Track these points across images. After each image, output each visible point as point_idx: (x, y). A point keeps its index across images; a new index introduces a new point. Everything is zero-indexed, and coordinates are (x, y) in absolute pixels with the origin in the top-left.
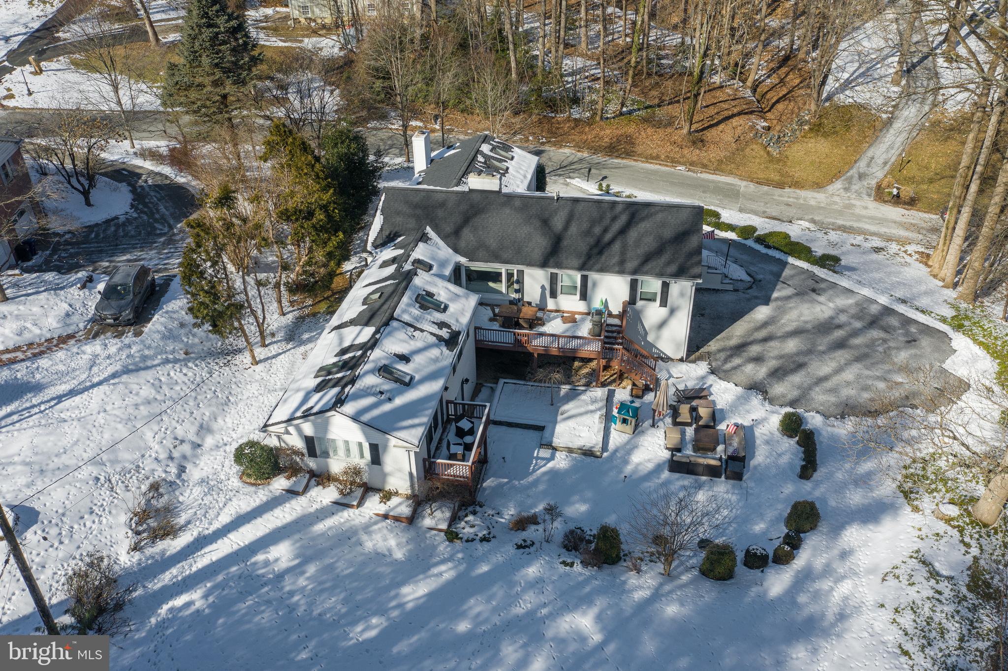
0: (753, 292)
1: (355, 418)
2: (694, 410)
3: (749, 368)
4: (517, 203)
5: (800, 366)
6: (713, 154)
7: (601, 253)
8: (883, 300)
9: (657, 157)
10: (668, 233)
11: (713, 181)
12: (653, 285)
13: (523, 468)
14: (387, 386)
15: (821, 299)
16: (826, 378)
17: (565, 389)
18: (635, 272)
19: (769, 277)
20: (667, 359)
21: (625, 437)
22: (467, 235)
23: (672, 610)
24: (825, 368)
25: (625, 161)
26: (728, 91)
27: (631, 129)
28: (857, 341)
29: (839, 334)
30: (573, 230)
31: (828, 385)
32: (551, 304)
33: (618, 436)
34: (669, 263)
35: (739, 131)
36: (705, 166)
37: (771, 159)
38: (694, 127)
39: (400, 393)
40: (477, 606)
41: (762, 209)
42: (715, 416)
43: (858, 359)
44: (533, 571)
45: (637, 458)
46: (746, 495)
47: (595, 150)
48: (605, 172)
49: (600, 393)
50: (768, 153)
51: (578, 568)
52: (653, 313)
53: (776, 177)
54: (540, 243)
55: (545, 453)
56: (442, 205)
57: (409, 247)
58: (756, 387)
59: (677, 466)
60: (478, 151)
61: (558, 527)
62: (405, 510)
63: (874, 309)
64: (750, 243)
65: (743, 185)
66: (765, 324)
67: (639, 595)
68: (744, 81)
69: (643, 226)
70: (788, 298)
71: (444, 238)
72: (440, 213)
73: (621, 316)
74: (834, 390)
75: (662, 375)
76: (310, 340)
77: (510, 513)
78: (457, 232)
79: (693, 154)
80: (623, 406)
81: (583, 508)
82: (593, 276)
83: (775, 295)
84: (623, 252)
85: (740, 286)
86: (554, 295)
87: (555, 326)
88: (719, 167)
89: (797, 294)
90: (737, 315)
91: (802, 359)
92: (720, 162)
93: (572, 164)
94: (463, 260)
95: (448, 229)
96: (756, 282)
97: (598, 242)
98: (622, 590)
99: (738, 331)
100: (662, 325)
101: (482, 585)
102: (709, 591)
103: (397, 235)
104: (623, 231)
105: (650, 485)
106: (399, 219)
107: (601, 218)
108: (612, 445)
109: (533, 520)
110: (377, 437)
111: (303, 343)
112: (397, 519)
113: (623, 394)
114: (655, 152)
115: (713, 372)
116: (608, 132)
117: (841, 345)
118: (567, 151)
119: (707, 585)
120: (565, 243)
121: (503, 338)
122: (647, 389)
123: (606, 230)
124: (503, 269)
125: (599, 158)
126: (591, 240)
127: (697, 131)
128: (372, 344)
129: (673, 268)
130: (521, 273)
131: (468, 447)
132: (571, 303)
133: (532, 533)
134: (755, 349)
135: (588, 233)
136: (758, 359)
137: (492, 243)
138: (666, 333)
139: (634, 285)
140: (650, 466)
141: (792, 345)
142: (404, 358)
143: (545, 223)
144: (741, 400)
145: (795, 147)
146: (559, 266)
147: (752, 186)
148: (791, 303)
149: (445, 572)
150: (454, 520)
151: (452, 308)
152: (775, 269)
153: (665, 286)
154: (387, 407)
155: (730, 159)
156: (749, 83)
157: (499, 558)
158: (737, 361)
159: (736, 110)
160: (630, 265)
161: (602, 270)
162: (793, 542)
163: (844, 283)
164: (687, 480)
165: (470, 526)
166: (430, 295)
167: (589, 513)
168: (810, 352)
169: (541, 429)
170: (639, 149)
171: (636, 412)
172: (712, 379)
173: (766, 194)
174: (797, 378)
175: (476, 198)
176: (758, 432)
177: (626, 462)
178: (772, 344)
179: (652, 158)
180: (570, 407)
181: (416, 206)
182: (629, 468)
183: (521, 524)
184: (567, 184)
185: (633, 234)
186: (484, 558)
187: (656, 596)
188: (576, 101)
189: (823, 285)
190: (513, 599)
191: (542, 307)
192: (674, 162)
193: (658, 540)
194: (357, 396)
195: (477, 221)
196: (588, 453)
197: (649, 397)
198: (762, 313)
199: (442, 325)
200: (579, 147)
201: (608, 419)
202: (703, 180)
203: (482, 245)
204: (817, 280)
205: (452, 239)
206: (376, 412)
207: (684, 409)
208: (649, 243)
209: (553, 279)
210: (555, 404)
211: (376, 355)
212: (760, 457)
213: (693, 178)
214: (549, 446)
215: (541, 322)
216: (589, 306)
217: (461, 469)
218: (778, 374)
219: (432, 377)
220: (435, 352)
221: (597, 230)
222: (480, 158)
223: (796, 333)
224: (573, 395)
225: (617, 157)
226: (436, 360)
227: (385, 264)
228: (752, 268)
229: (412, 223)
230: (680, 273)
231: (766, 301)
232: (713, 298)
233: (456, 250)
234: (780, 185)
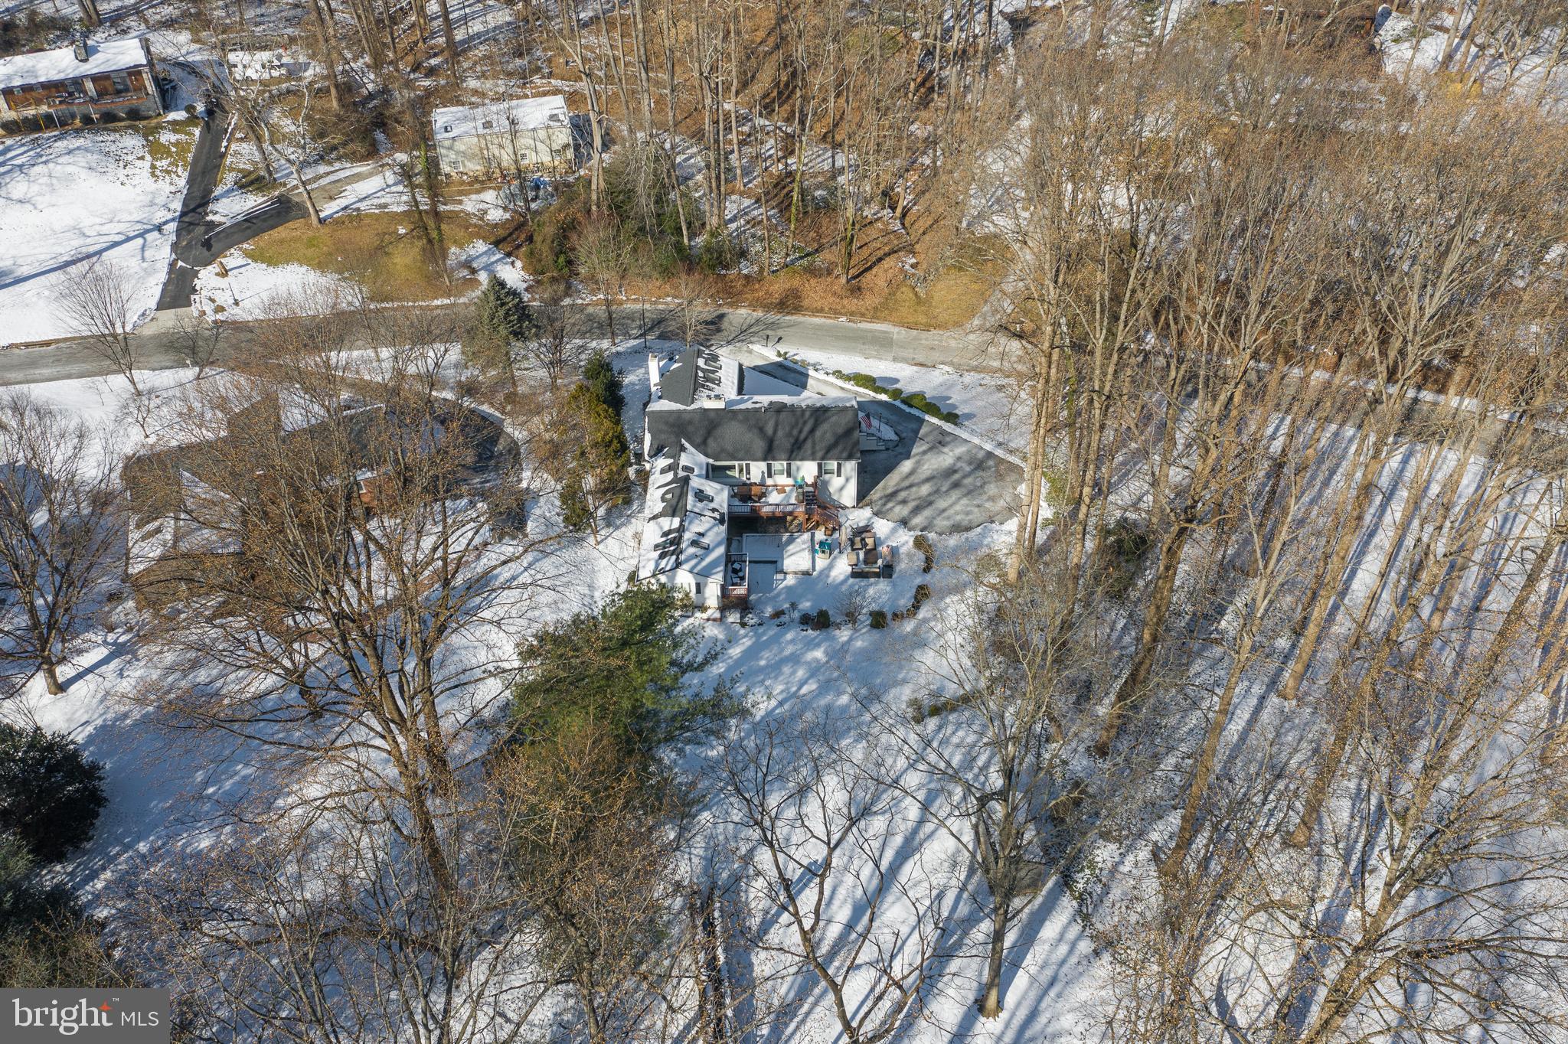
0: (899, 449)
1: (691, 571)
2: (863, 539)
3: (898, 509)
4: (740, 417)
5: (930, 503)
6: (870, 301)
7: (799, 448)
8: (988, 447)
9: (822, 310)
10: (840, 431)
11: (871, 331)
12: (833, 465)
13: (769, 586)
14: (699, 551)
15: (946, 450)
16: (944, 510)
17: (786, 536)
18: (823, 459)
19: (911, 435)
20: (844, 508)
21: (827, 562)
22: (711, 442)
23: (859, 644)
24: (942, 504)
25: (794, 317)
26: (879, 225)
27: (796, 282)
28: (968, 481)
29: (956, 476)
30: (780, 433)
31: (945, 514)
32: (769, 482)
33: (821, 562)
34: (841, 452)
35: (890, 275)
36: (863, 315)
37: (919, 300)
38: (852, 272)
39: (706, 555)
40: (766, 654)
41: (911, 356)
42: (877, 542)
43: (965, 495)
44: (789, 636)
45: (834, 573)
46: (894, 586)
47: (767, 308)
48: (780, 333)
49: (806, 536)
50: (916, 294)
51: (810, 632)
52: (835, 483)
53: (922, 319)
54: (759, 445)
55: (780, 576)
56: (690, 422)
57: (676, 456)
58: (904, 522)
59: (855, 575)
60: (698, 368)
61: (796, 615)
62: (717, 615)
63: (981, 455)
64: (898, 403)
65: (897, 332)
66: (912, 473)
67: (845, 639)
68: (893, 208)
69: (825, 427)
70: (924, 453)
71: (696, 447)
72: (691, 429)
73: (815, 485)
74: (948, 518)
75: (842, 520)
76: (623, 525)
77: (769, 611)
78: (704, 442)
79: (852, 304)
80: (822, 544)
81: (808, 604)
82: (795, 464)
83: (915, 451)
84: (813, 447)
85: (891, 445)
86: (770, 476)
87: (774, 498)
88: (875, 315)
89: (931, 449)
90: (889, 469)
91: (932, 498)
92: (876, 309)
93: (750, 326)
94: (711, 461)
95: (698, 440)
96: (901, 439)
97: (797, 440)
98: (834, 639)
99: (891, 481)
100: (842, 489)
101: (767, 645)
102: (876, 634)
103: (663, 448)
104: (812, 431)
105: (844, 588)
106: (663, 436)
107: (797, 423)
108: (818, 568)
109: (782, 613)
110: (701, 579)
111: (617, 528)
112: (715, 620)
113: (820, 535)
114: (819, 305)
115: (876, 514)
116: (776, 286)
117: (956, 485)
118: (743, 311)
119: (875, 631)
120: (776, 443)
121: (744, 509)
122: (834, 529)
123: (800, 432)
124: (736, 463)
125: (773, 317)
126: (792, 440)
127: (854, 278)
128: (681, 529)
129: (845, 455)
130: (748, 466)
131: (742, 578)
132: (782, 480)
133: (784, 619)
134: (902, 495)
135: (789, 434)
136: (904, 502)
137: (729, 448)
138: (845, 492)
139: (820, 466)
140: (842, 577)
141: (925, 490)
142: (702, 535)
143: (761, 430)
144: (894, 531)
145: (939, 286)
146: (774, 459)
147: (903, 331)
148: (928, 456)
149: (747, 642)
150: (742, 618)
151: (717, 499)
152: (914, 426)
153: (839, 466)
154: (704, 564)
155: (884, 305)
156: (899, 210)
157: (771, 633)
158: (890, 505)
159: (887, 249)
160: (820, 454)
161: (802, 459)
162: (916, 607)
163: (965, 435)
164: (864, 582)
165: (751, 620)
166: (701, 491)
167: (812, 607)
168: (937, 491)
169: (775, 562)
170: (806, 303)
171: (830, 546)
172: (876, 518)
173: (915, 339)
174: (928, 512)
175: (712, 415)
176: (902, 550)
177: (828, 576)
178: (914, 489)
179: (818, 311)
180: (791, 548)
181: (673, 425)
182: (830, 580)
183: (778, 614)
184: (750, 352)
185: (818, 434)
186: (764, 634)
187: (851, 639)
188: (743, 254)
189: (948, 439)
190: (782, 650)
191: (762, 484)
192: (836, 313)
193: (847, 615)
194: (687, 560)
195: (719, 432)
196: (806, 573)
197: (836, 535)
198: (906, 466)
199: (714, 510)
200: (754, 305)
201: (813, 551)
202: (863, 330)
203: (723, 450)
204: (944, 433)
205: (702, 447)
206: (699, 568)
207: (858, 539)
208: (829, 438)
209: (769, 467)
210: (781, 547)
211: (688, 536)
212: (902, 566)
213: (853, 330)
214: (782, 572)
215: (764, 495)
216: (795, 479)
217: (741, 591)
218: (917, 510)
219: (718, 545)
220: (716, 529)
221: (795, 432)
222: (701, 374)
223: (928, 480)
224: (791, 540)
225: (788, 313)
226: (718, 534)
227: (663, 471)
228: (900, 428)
229: (673, 438)
230: (849, 458)
231: (908, 457)
232: (872, 457)
233: (707, 455)
234: (927, 328)
